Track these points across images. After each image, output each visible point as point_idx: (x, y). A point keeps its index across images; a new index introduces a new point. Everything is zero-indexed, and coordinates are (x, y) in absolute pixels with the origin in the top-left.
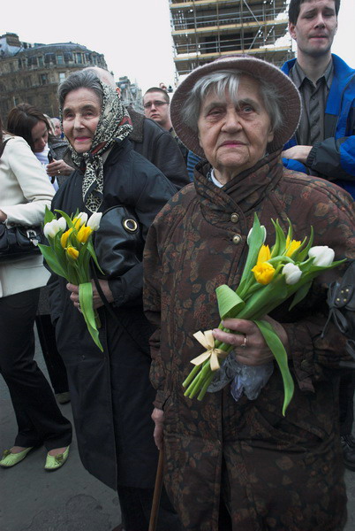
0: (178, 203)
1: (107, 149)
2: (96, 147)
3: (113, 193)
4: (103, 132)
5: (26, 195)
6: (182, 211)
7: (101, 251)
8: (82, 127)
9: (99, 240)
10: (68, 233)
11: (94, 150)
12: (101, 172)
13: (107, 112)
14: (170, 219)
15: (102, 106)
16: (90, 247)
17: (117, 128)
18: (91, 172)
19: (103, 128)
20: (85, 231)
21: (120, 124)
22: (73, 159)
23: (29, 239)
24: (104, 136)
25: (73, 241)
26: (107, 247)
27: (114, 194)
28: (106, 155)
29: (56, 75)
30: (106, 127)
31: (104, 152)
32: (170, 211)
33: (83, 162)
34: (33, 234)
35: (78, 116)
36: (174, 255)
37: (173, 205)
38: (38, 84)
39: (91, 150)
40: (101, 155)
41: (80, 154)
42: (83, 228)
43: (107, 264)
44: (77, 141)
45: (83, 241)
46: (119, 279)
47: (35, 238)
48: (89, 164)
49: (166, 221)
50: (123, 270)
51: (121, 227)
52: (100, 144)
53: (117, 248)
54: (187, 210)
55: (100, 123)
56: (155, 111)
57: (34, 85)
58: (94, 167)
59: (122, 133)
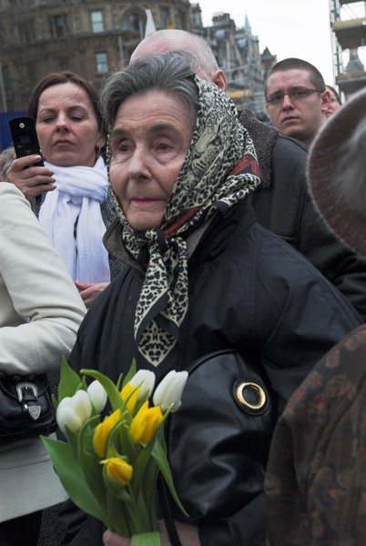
0: (339, 370)
1: (199, 224)
2: (175, 220)
3: (211, 321)
4: (192, 188)
5: (18, 307)
6: (348, 389)
7: (184, 457)
8: (146, 172)
9: (179, 431)
10: (110, 421)
11: (170, 225)
12: (183, 276)
13: (203, 144)
14: (321, 407)
15: (195, 132)
16: (158, 453)
17: (224, 180)
18: (157, 275)
19: (191, 178)
20: (148, 418)
21: (230, 171)
22: (125, 243)
23: (21, 404)
24: (193, 197)
25: (121, 442)
26: (197, 446)
27: (214, 325)
28: (196, 238)
29: (83, 15)
30: (199, 176)
31: (192, 230)
32: (321, 390)
33: (145, 249)
34: (30, 391)
35: (140, 148)
36: (333, 493)
37: (328, 374)
38: (48, 36)
39: (165, 225)
40: (185, 236)
41: (140, 232)
42: (144, 410)
43: (196, 489)
44: (134, 204)
45: (142, 439)
46: (225, 525)
47: (35, 401)
48: (155, 256)
49: (311, 412)
50: (234, 502)
51: (231, 401)
52: (184, 212)
53: (221, 448)
54: (359, 389)
55: (186, 168)
56: (290, 109)
57: (40, 37)
58: (168, 263)
59: (234, 190)
